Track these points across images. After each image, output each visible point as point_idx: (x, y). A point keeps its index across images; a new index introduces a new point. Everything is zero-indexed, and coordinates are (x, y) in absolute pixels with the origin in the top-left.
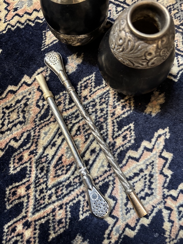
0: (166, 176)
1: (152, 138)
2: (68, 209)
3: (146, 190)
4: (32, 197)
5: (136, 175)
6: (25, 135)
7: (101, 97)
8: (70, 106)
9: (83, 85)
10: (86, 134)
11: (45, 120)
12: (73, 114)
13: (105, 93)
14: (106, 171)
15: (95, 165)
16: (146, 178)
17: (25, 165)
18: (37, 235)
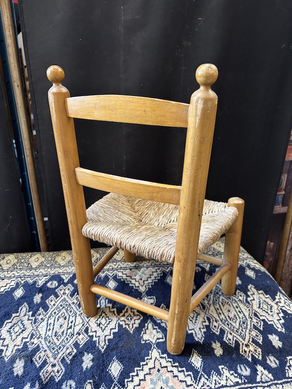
0: (268, 297)
1: (249, 290)
2: (254, 329)
4: (236, 335)
5: (260, 304)
6: (205, 318)
10: (226, 303)
11: (206, 308)
12: (214, 300)
14: (249, 310)
15: (243, 310)
16: (264, 303)
17: (220, 328)
18: (255, 346)
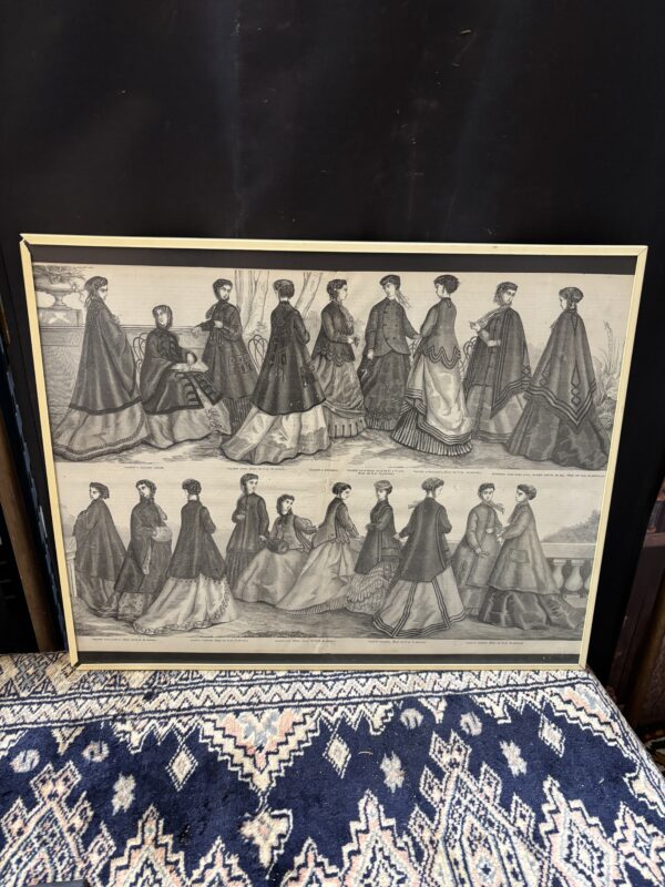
1: (545, 797)
3: (595, 855)
7: (458, 789)
8: (436, 822)
9: (426, 788)
10: (482, 842)
12: (448, 828)
13: (457, 781)
15: (524, 869)
16: (582, 842)
